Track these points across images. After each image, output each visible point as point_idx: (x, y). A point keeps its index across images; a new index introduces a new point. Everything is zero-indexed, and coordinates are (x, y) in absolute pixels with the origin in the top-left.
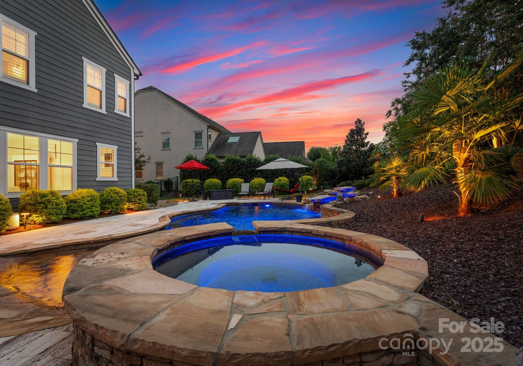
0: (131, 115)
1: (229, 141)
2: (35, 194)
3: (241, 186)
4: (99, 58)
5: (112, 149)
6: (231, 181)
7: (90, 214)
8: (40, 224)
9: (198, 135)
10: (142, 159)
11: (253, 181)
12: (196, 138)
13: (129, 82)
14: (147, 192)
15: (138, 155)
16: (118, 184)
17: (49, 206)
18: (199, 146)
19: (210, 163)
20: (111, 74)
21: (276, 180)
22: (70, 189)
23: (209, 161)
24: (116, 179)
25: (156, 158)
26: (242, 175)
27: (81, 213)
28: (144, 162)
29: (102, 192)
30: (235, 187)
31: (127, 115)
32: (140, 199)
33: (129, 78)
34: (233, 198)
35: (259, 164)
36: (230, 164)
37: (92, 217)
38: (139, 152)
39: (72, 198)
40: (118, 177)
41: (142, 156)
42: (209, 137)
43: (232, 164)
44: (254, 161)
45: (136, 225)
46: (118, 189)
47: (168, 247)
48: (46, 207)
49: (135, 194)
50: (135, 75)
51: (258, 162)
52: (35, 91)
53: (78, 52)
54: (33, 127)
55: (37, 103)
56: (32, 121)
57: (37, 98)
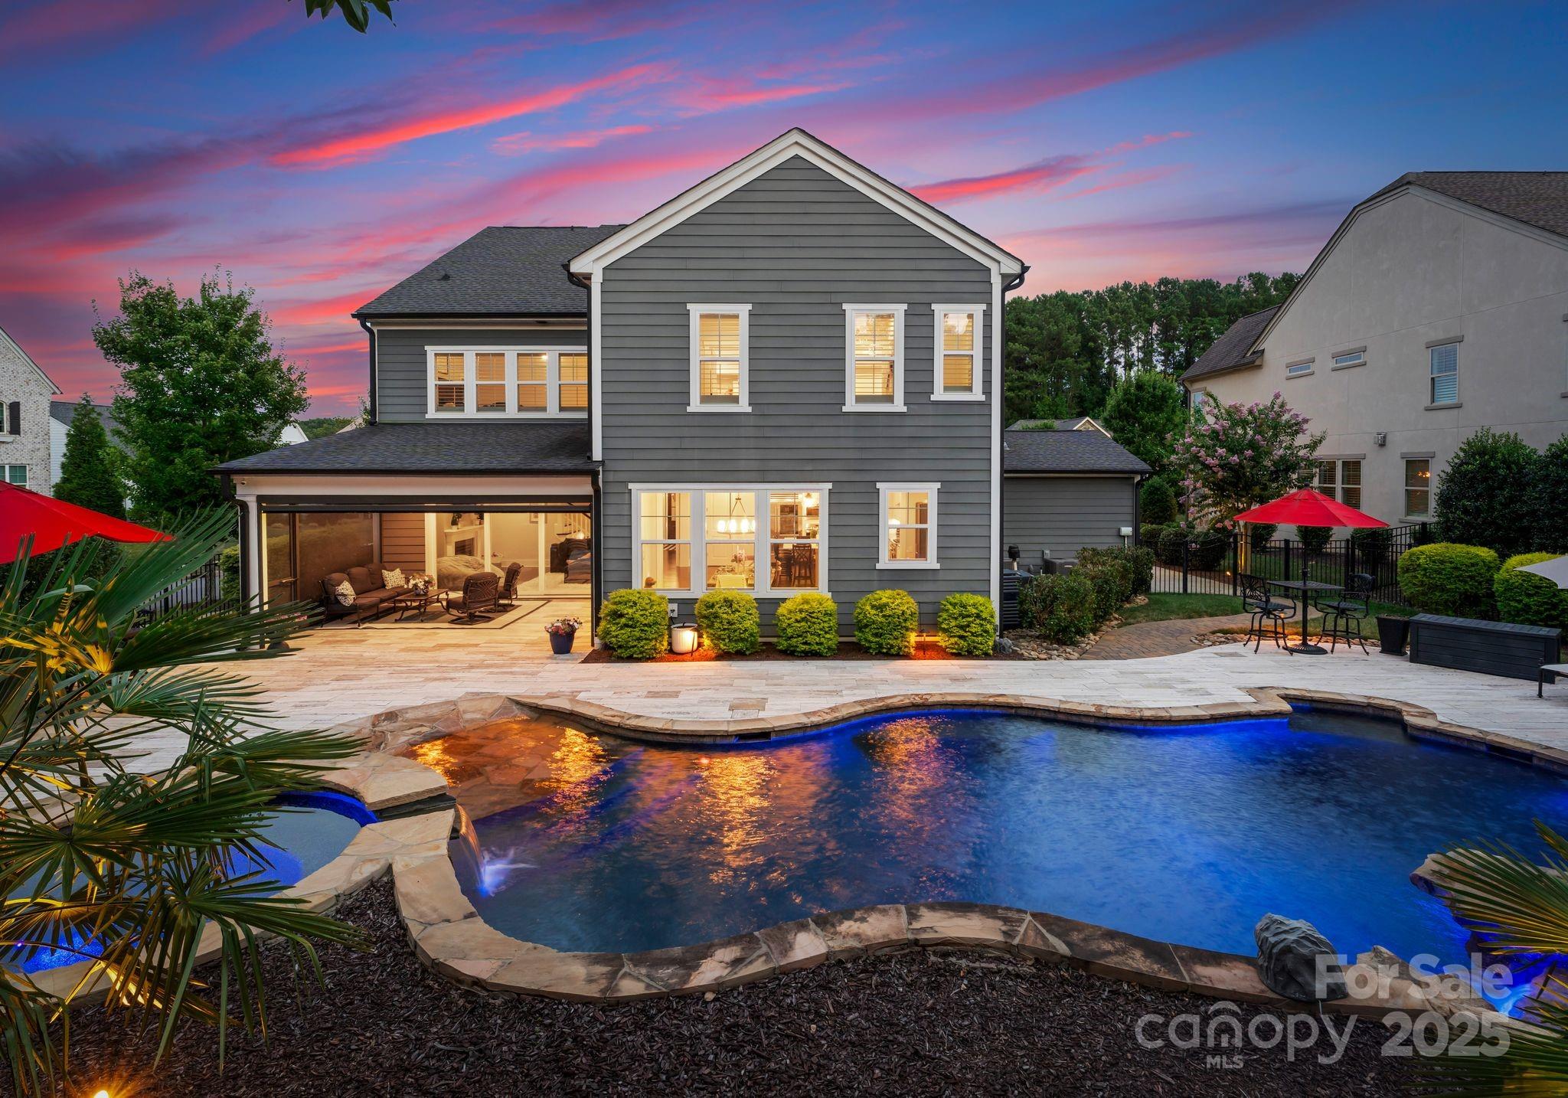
0: (987, 392)
5: (929, 492)
13: (984, 306)
16: (941, 576)
20: (924, 308)
24: (932, 565)
25: (1404, 443)
31: (975, 396)
33: (983, 296)
40: (939, 559)
52: (749, 410)
53: (835, 299)
54: (742, 476)
55: (751, 432)
56: (742, 465)
57: (752, 421)
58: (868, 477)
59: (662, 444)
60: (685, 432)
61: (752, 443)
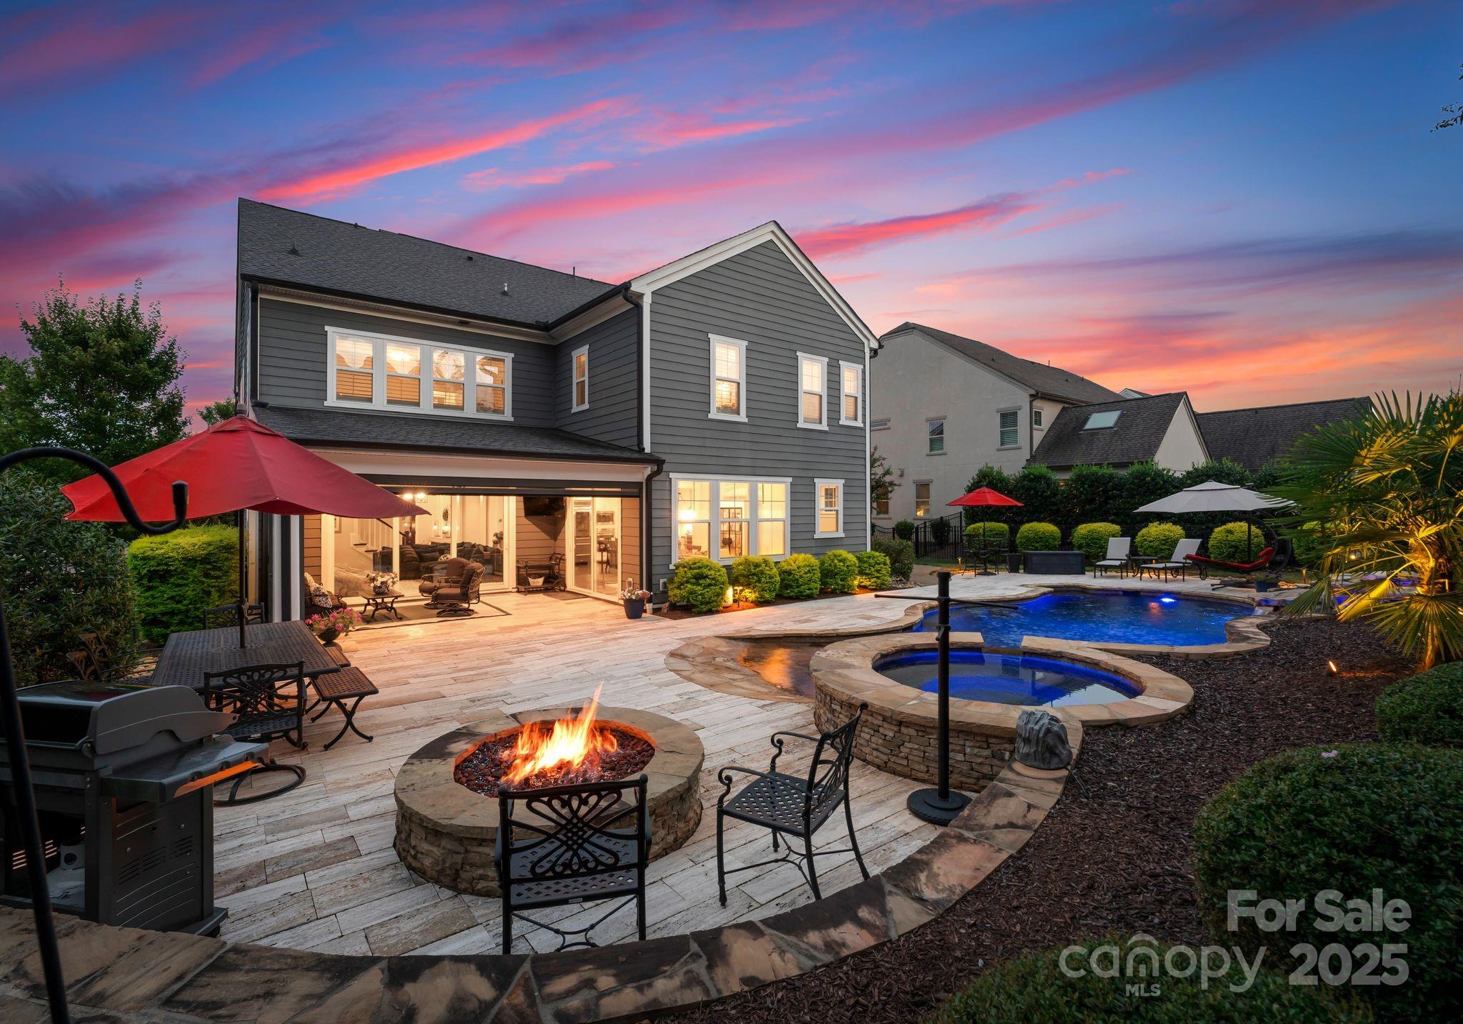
0: (864, 422)
1: (1089, 425)
2: (747, 562)
3: (1107, 541)
4: (817, 344)
5: (838, 484)
6: (1083, 529)
7: (808, 592)
8: (752, 602)
9: (1008, 418)
10: (888, 479)
11: (1144, 531)
12: (1003, 425)
13: (862, 367)
14: (890, 556)
15: (880, 471)
16: (846, 542)
17: (763, 579)
18: (1009, 443)
19: (1033, 484)
20: (834, 363)
21: (1217, 530)
22: (781, 552)
23: (1031, 480)
24: (841, 534)
25: (914, 475)
26: (1117, 515)
27: (796, 590)
28: (891, 484)
29: (822, 557)
30: (1096, 543)
31: (859, 424)
32: (878, 571)
33: (861, 360)
34: (1083, 573)
35: (1167, 485)
36: (1084, 489)
37: (810, 597)
38: (881, 465)
39: (786, 567)
40: (845, 530)
41: (887, 473)
42: (1036, 418)
43: (1089, 486)
44: (1153, 479)
45: (869, 618)
46: (844, 553)
47: (893, 654)
48: (759, 581)
49: (871, 561)
50: (871, 349)
51: (1164, 481)
52: (746, 420)
53: (793, 347)
54: (743, 470)
55: (748, 438)
56: (743, 462)
57: (748, 429)
58: (810, 474)
59: (692, 442)
60: (708, 434)
61: (748, 446)
